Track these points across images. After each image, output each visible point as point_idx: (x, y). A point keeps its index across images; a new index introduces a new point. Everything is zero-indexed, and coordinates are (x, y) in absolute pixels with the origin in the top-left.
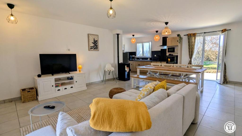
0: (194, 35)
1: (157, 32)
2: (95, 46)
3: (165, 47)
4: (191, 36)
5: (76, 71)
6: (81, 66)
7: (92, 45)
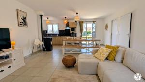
0: (83, 22)
1: (66, 18)
2: (24, 22)
3: (68, 28)
4: (81, 23)
5: (10, 47)
6: (14, 42)
7: (22, 21)
